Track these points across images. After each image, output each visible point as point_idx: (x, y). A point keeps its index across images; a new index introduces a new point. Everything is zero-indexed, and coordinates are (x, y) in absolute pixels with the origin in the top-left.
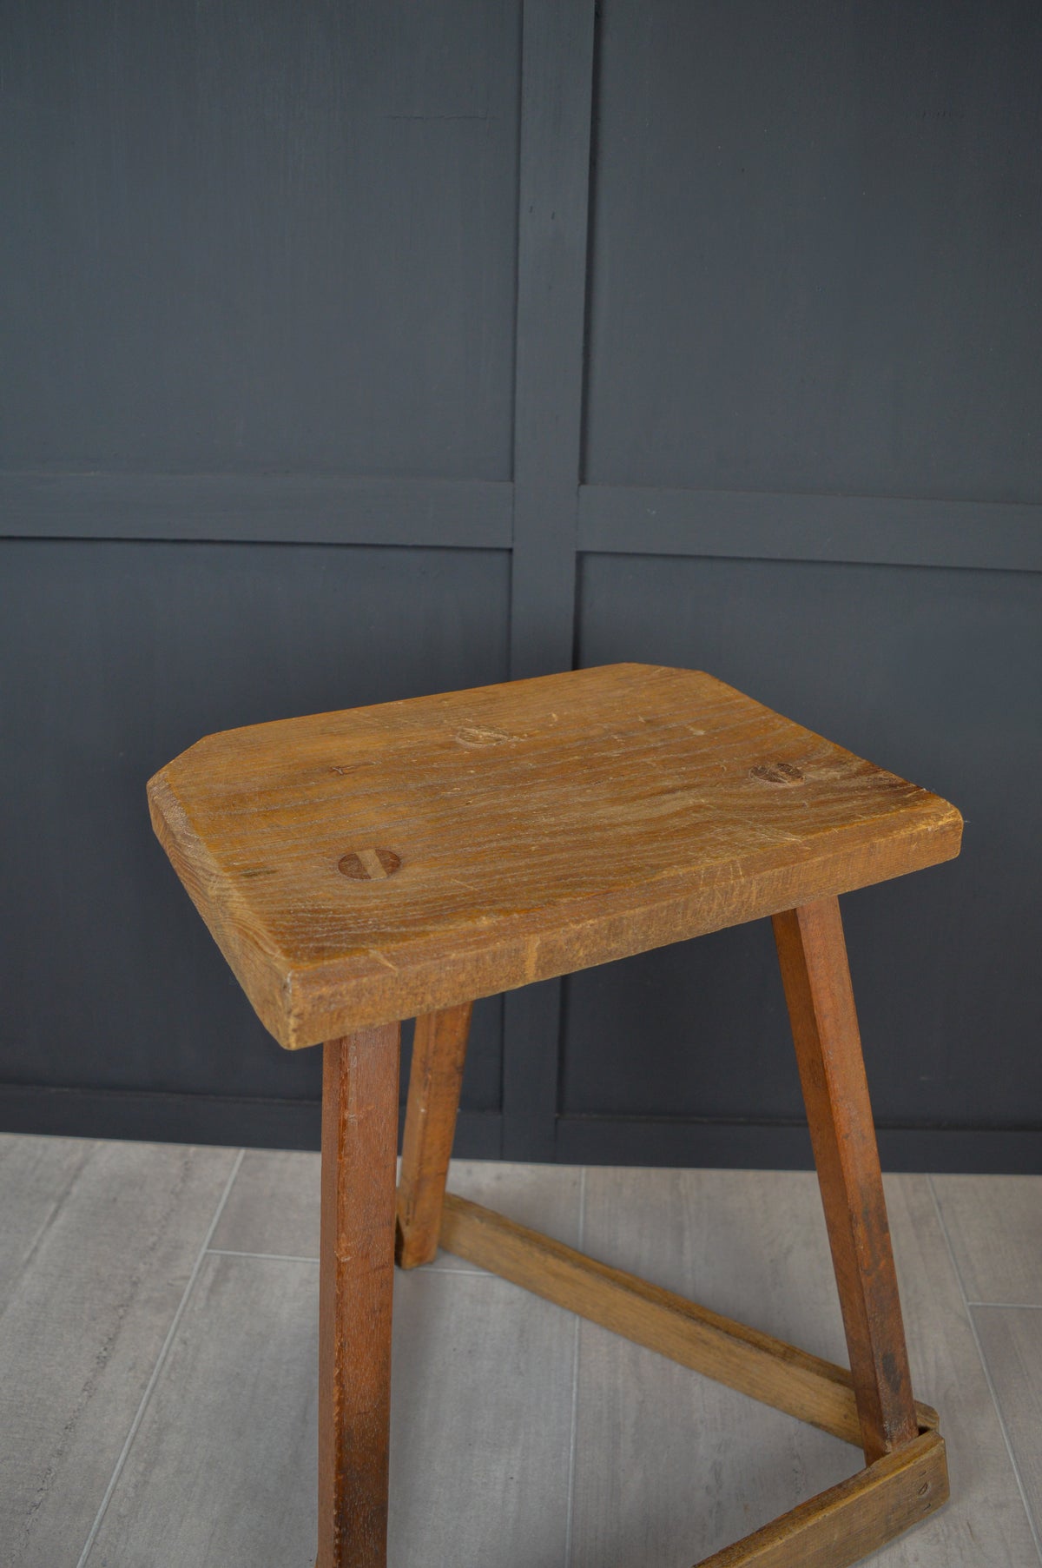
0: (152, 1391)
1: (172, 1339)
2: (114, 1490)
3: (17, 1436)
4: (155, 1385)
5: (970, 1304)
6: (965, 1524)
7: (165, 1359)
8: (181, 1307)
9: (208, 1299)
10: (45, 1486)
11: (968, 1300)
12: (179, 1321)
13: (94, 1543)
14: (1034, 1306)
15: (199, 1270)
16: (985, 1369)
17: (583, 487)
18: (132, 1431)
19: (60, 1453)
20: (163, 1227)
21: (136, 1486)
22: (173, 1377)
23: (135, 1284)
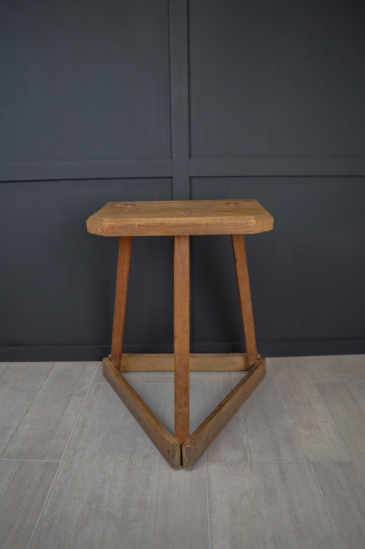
0: (81, 413)
1: (85, 402)
2: (73, 433)
3: (43, 424)
4: (82, 412)
5: (315, 382)
6: (316, 426)
7: (84, 406)
8: (87, 395)
9: (94, 393)
10: (53, 434)
12: (87, 398)
13: (69, 444)
14: (333, 382)
15: (91, 387)
16: (320, 396)
17: (190, 159)
18: (77, 421)
19: (56, 427)
20: (79, 379)
21: (79, 432)
22: (86, 410)
23: (72, 391)
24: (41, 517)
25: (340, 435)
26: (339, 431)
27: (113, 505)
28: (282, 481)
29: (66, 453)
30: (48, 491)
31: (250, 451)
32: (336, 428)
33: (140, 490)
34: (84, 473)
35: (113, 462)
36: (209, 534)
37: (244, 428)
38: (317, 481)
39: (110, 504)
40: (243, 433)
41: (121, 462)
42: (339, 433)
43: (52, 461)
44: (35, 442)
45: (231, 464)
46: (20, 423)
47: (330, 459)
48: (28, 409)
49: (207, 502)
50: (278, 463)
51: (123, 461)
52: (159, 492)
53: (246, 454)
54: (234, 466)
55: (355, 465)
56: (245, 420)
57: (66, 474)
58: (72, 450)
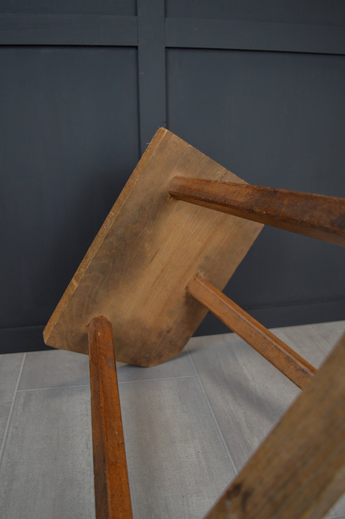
1: (9, 427)
4: (5, 447)
7: (7, 436)
8: (10, 414)
9: (23, 409)
12: (11, 420)
15: (16, 399)
17: (166, 18)
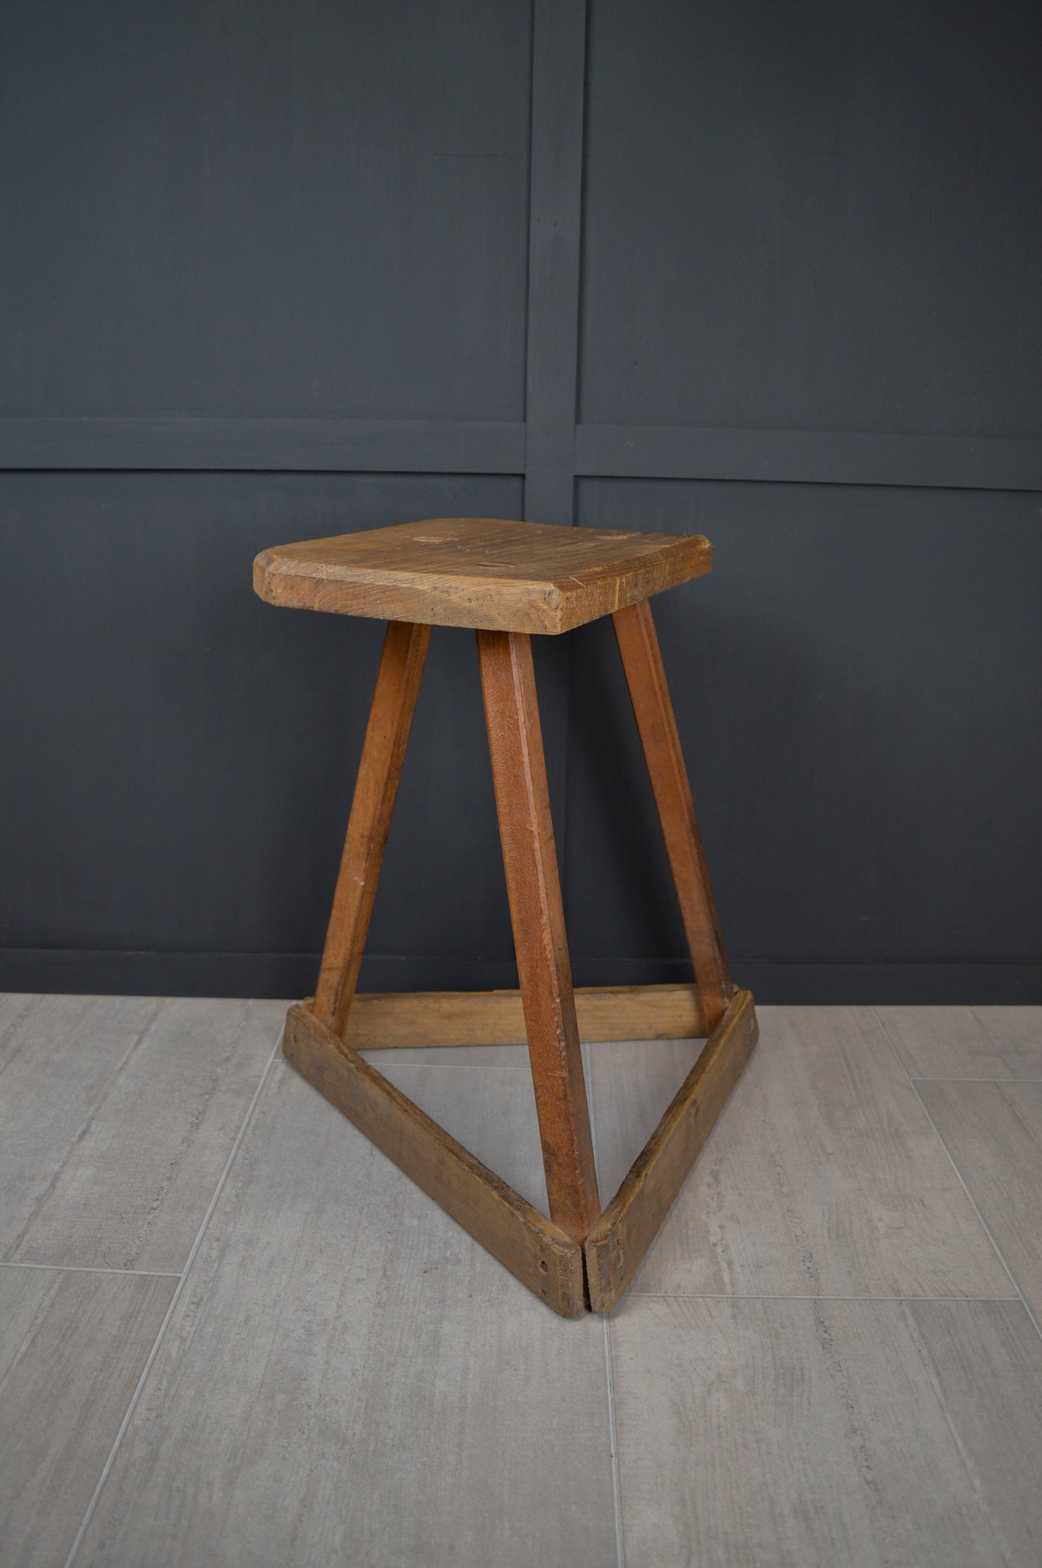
0: (241, 1141)
1: (254, 1109)
2: (219, 1198)
3: (131, 1170)
4: (244, 1136)
5: (912, 1078)
6: (918, 1200)
7: (249, 1123)
8: (257, 1092)
9: (279, 1087)
10: (160, 1198)
11: (910, 1077)
12: (257, 1101)
13: (207, 1228)
14: (965, 1079)
15: (269, 1072)
16: (927, 1115)
17: (579, 426)
18: (228, 1164)
19: (169, 1179)
20: (234, 1047)
21: (237, 1195)
22: (257, 1133)
23: (215, 1081)
24: (127, 1428)
25: (988, 1226)
26: (983, 1217)
27: (337, 1402)
28: (823, 1349)
29: (199, 1252)
30: (148, 1358)
31: (730, 1264)
32: (975, 1207)
33: (414, 1360)
34: (252, 1310)
35: (335, 1282)
36: (615, 1491)
37: (713, 1199)
38: (925, 1353)
39: (327, 1399)
40: (709, 1212)
41: (358, 1280)
42: (985, 1221)
43: (159, 1274)
44: (108, 1219)
45: (675, 1297)
46: (65, 1163)
47: (961, 1292)
48: (89, 1126)
49: (607, 1401)
50: (814, 1297)
51: (363, 1280)
52: (468, 1369)
53: (720, 1270)
54: (685, 1302)
55: (1032, 1311)
56: (715, 1175)
57: (200, 1310)
58: (215, 1244)
